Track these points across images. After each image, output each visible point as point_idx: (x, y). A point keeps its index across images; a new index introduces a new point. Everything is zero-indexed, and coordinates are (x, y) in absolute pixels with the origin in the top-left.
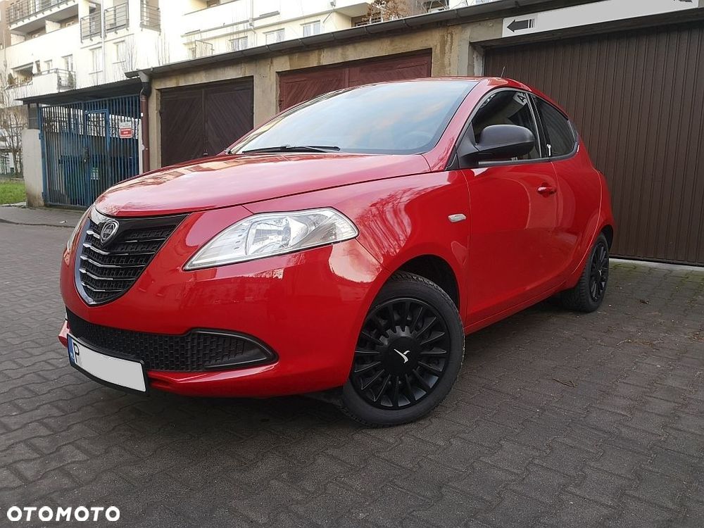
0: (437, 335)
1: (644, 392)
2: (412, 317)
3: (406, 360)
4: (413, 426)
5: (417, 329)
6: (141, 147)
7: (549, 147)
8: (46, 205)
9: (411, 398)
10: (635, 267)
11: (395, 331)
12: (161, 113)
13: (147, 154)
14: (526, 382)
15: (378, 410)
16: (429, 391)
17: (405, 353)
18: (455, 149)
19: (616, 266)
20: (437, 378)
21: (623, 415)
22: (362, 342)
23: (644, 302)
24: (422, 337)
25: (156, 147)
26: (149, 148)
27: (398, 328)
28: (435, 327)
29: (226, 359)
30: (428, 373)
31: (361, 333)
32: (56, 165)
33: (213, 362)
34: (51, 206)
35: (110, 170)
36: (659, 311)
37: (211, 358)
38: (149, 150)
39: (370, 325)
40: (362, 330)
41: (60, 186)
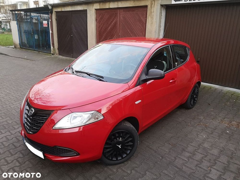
0: (130, 139)
1: (196, 150)
2: (122, 134)
3: (120, 147)
4: (123, 164)
5: (124, 138)
6: (51, 32)
7: (176, 63)
8: (20, 48)
9: (122, 157)
10: (211, 88)
11: (117, 139)
12: (56, 20)
13: (52, 34)
14: (161, 144)
15: (112, 161)
16: (127, 155)
17: (120, 146)
18: (139, 78)
19: (205, 87)
20: (130, 151)
21: (186, 161)
22: (106, 143)
23: (209, 104)
24: (126, 140)
25: (55, 32)
26: (53, 32)
27: (118, 138)
28: (130, 137)
29: (65, 154)
30: (127, 150)
31: (106, 142)
32: (23, 34)
33: (62, 154)
34: (22, 48)
35: (41, 38)
36: (213, 109)
37: (61, 153)
38: (53, 33)
39: (109, 138)
40: (107, 141)
41: (25, 40)
